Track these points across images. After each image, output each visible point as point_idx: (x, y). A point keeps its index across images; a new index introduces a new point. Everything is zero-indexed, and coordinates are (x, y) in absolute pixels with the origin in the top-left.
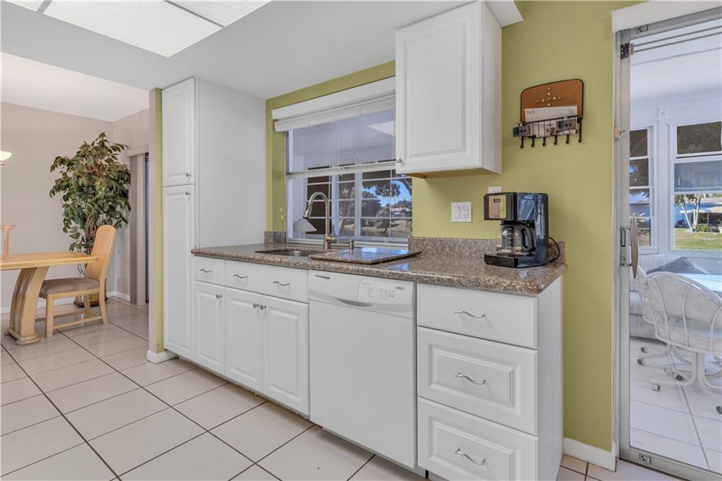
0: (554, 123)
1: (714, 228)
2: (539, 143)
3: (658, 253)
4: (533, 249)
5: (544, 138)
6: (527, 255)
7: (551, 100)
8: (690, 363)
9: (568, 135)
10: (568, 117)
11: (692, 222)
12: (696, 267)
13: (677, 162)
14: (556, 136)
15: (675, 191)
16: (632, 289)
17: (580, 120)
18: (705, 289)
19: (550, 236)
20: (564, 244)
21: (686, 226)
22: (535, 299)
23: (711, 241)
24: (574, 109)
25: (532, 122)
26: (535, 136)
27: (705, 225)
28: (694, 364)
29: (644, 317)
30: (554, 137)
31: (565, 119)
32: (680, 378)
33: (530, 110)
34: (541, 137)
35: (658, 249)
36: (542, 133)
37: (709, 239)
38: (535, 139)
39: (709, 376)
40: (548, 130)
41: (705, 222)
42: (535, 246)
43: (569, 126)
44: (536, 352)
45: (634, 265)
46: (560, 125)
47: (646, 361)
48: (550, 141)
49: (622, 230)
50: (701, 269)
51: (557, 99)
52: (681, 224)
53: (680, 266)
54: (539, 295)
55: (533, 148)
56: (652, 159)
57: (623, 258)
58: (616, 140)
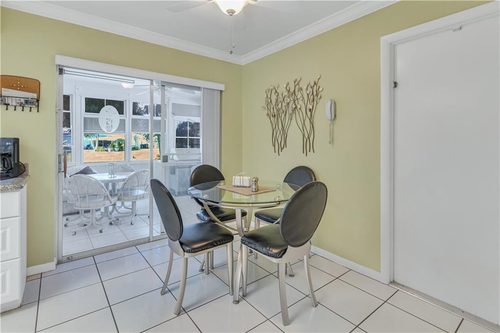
0: (23, 100)
1: (106, 149)
2: (11, 108)
3: (75, 166)
4: (11, 169)
5: (15, 107)
6: (6, 173)
7: (20, 87)
8: (89, 218)
9: (31, 107)
10: (32, 99)
11: (95, 146)
12: (94, 171)
13: (85, 117)
14: (23, 107)
15: (84, 131)
16: (64, 188)
17: (38, 101)
18: (96, 180)
19: (20, 161)
20: (28, 164)
21: (91, 149)
22: (19, 192)
23: (105, 156)
24: (35, 96)
25: (8, 97)
26: (9, 104)
27: (102, 147)
28: (91, 218)
29: (68, 201)
30: (22, 107)
31: (30, 99)
32: (85, 225)
33: (6, 89)
34: (13, 105)
35: (75, 164)
36: (14, 104)
37: (103, 155)
38: (9, 106)
39: (97, 220)
40: (18, 103)
41: (102, 146)
42: (13, 167)
43: (31, 103)
44: (19, 217)
45: (65, 171)
46: (27, 102)
47: (69, 224)
48: (19, 109)
49: (59, 156)
50: (96, 172)
51: (24, 87)
52: (88, 147)
53: (86, 171)
54: (22, 190)
55: (7, 111)
56: (72, 113)
57: (60, 169)
58: (56, 113)
